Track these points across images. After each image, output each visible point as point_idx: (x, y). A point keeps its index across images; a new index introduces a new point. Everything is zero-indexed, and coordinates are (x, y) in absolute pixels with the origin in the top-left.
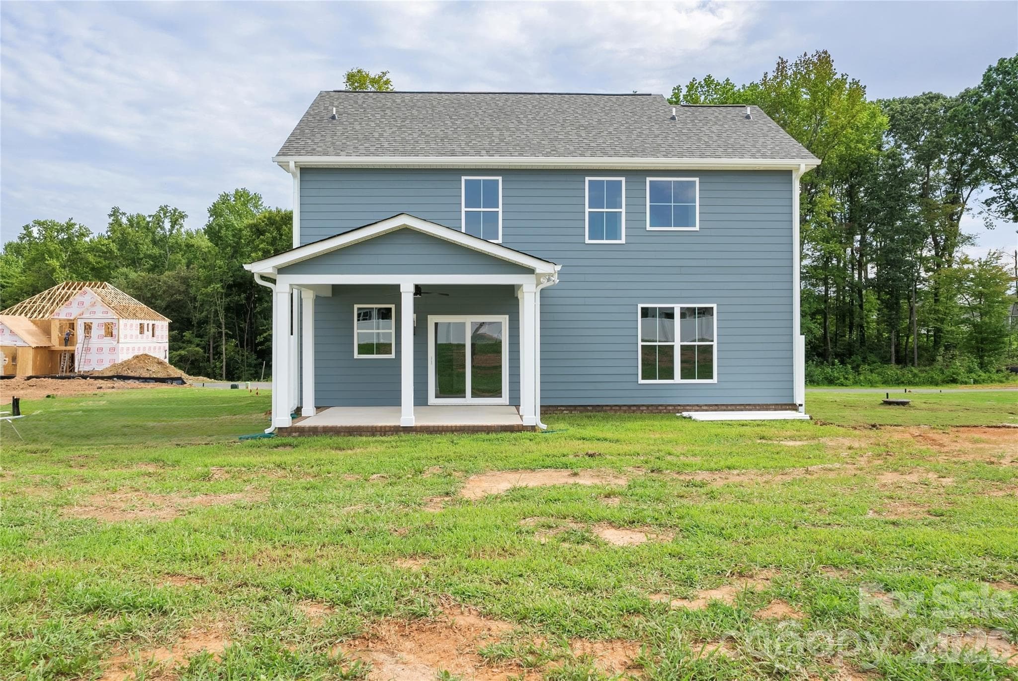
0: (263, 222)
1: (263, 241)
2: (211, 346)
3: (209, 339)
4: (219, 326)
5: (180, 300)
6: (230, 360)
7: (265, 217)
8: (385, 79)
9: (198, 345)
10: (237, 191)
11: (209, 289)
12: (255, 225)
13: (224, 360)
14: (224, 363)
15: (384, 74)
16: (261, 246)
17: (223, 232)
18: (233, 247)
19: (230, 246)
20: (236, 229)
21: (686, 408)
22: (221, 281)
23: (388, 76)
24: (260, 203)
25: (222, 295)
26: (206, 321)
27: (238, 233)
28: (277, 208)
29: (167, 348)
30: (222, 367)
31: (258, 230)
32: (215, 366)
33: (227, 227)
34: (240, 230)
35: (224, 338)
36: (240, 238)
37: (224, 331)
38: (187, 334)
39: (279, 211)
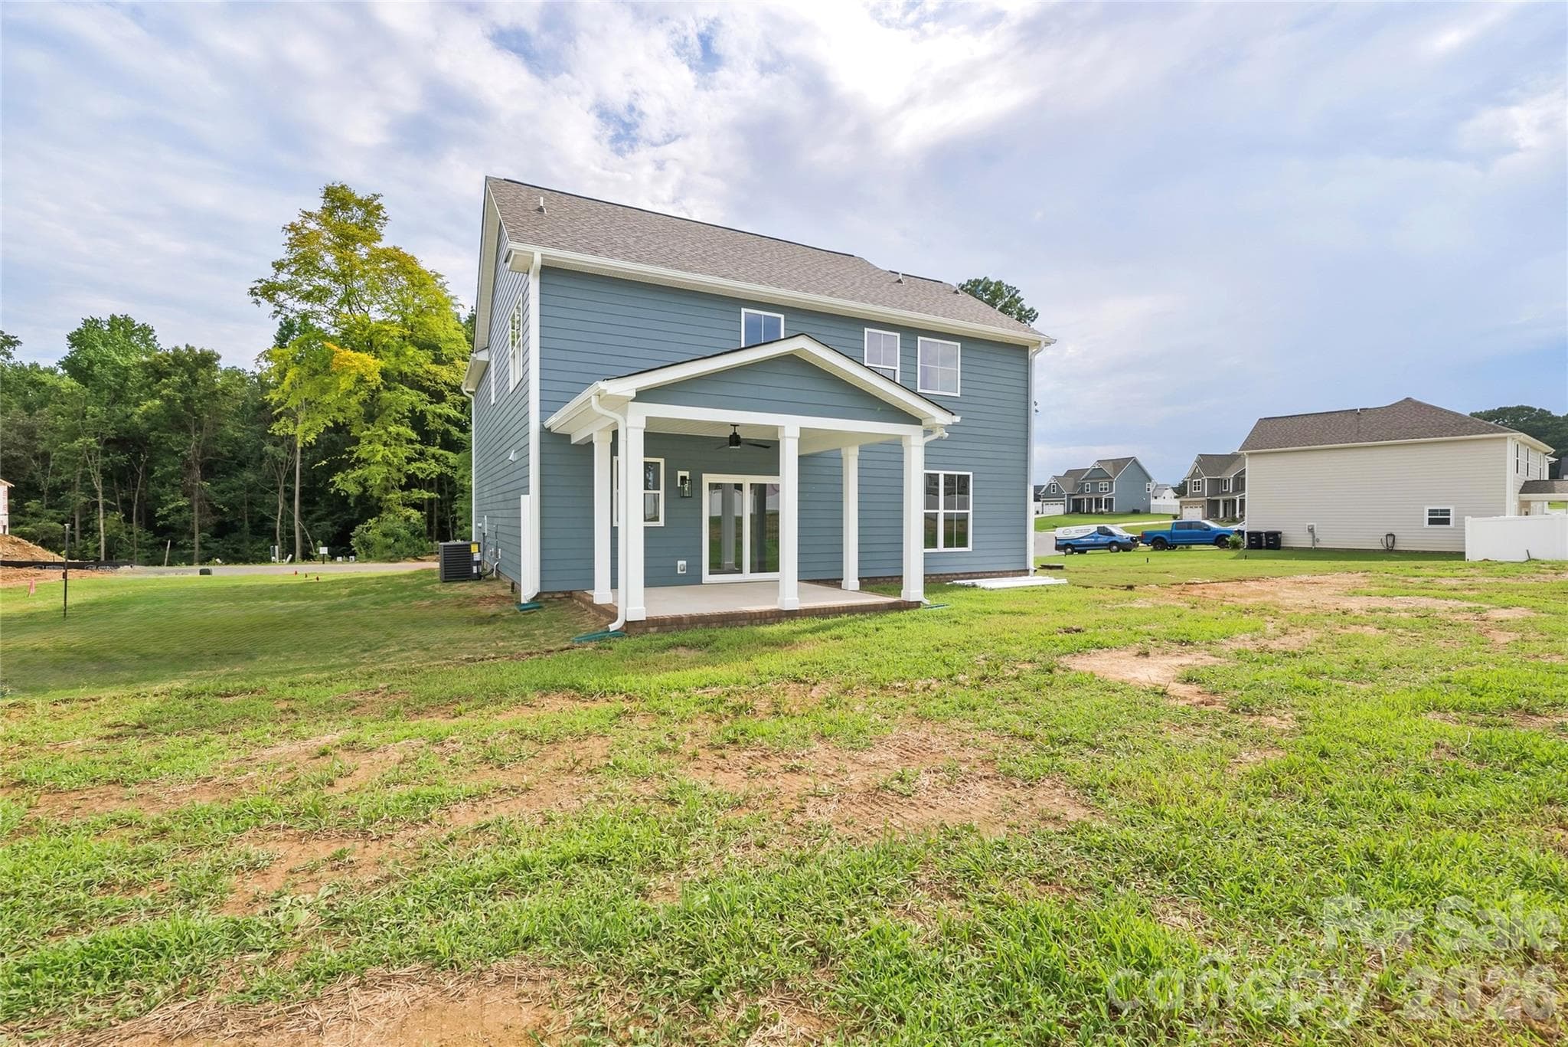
0: (166, 361)
1: (166, 386)
2: (77, 520)
3: (73, 510)
4: (93, 492)
5: (17, 458)
6: (110, 540)
7: (168, 355)
8: (375, 203)
9: (53, 519)
10: (113, 317)
11: (76, 445)
12: (152, 365)
13: (103, 539)
14: (102, 544)
15: (376, 197)
16: (164, 392)
17: (97, 368)
18: (115, 390)
19: (110, 387)
20: (120, 367)
21: (958, 576)
22: (96, 434)
23: (380, 201)
24: (151, 337)
25: (97, 454)
26: (67, 486)
27: (122, 373)
28: (187, 346)
29: (6, 523)
30: (98, 549)
31: (157, 372)
32: (86, 548)
33: (104, 364)
34: (126, 369)
35: (101, 510)
36: (126, 379)
37: (101, 500)
38: (33, 505)
39: (191, 350)
